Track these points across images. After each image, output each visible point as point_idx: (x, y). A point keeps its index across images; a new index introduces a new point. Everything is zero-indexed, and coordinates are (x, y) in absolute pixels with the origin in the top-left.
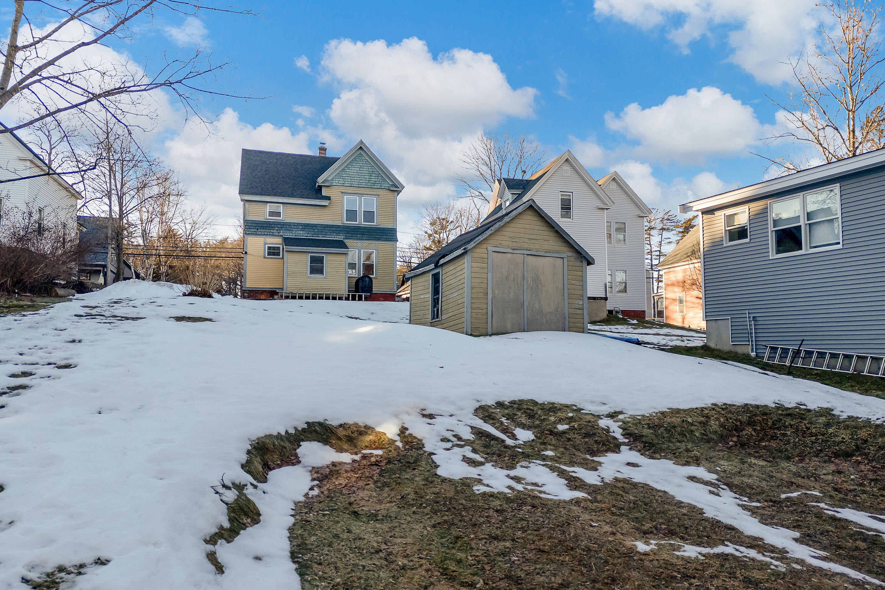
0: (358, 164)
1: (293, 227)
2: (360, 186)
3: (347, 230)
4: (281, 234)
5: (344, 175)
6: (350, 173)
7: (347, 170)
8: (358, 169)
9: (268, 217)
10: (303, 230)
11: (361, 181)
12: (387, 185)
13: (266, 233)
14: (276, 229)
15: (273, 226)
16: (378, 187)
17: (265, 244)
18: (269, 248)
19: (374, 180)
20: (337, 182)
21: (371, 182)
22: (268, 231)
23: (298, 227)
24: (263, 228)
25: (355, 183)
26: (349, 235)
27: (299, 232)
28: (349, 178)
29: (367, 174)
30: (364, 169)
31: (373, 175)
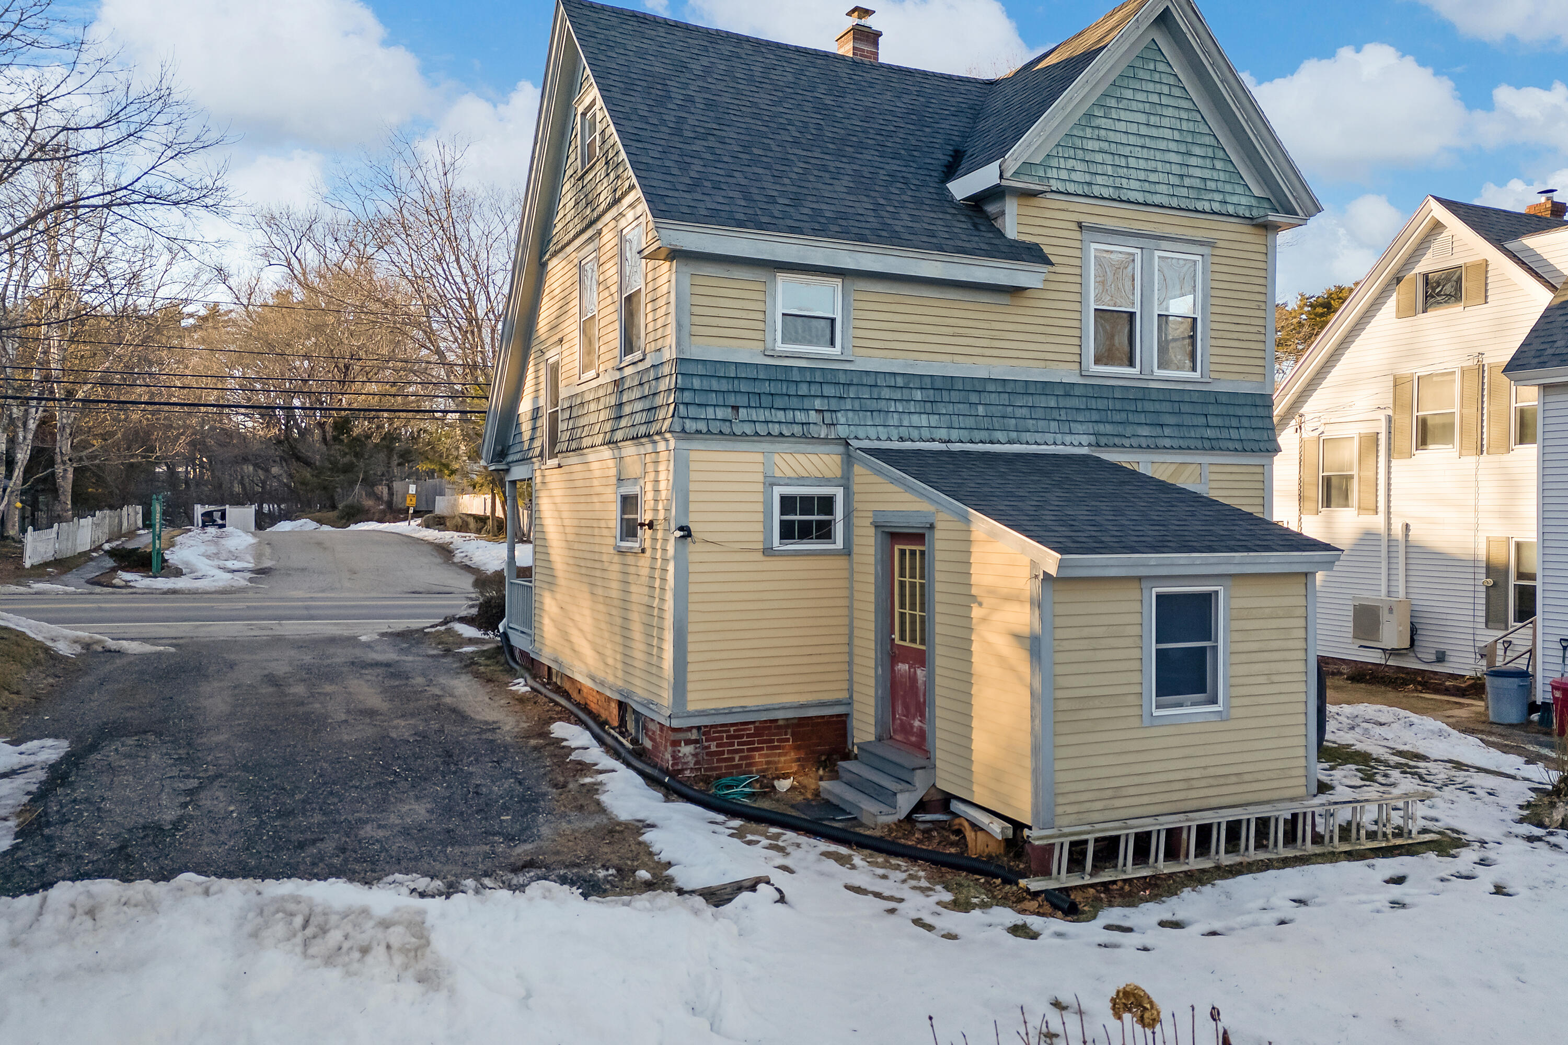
0: (1141, 96)
1: (886, 393)
2: (1150, 199)
3: (1101, 404)
4: (842, 431)
5: (1091, 145)
6: (1112, 136)
7: (1103, 122)
8: (1142, 118)
9: (781, 347)
10: (930, 407)
11: (1153, 177)
12: (1244, 201)
13: (775, 429)
14: (818, 404)
15: (803, 389)
16: (1216, 207)
17: (770, 483)
18: (787, 503)
19: (1198, 172)
20: (1064, 175)
21: (1187, 181)
22: (780, 416)
23: (906, 394)
24: (758, 399)
25: (1134, 184)
26: (1109, 429)
27: (915, 420)
28: (1108, 159)
29: (1173, 146)
30: (1166, 122)
31: (1197, 150)
